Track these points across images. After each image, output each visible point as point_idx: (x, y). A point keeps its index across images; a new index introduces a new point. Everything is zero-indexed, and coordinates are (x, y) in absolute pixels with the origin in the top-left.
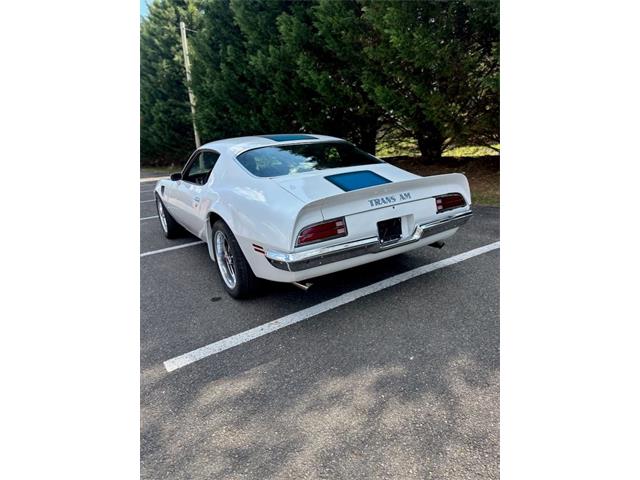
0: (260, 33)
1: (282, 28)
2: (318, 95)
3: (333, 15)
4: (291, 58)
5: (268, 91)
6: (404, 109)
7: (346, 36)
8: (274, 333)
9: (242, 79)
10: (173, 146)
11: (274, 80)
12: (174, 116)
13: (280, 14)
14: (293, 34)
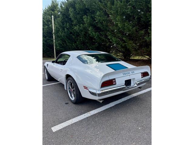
0: (78, 20)
1: (85, 20)
2: (95, 39)
3: (101, 17)
4: (87, 28)
5: (79, 37)
6: (121, 45)
7: (104, 23)
8: (89, 117)
9: (71, 33)
10: (47, 51)
11: (81, 34)
12: (48, 43)
13: (84, 15)
14: (88, 21)
